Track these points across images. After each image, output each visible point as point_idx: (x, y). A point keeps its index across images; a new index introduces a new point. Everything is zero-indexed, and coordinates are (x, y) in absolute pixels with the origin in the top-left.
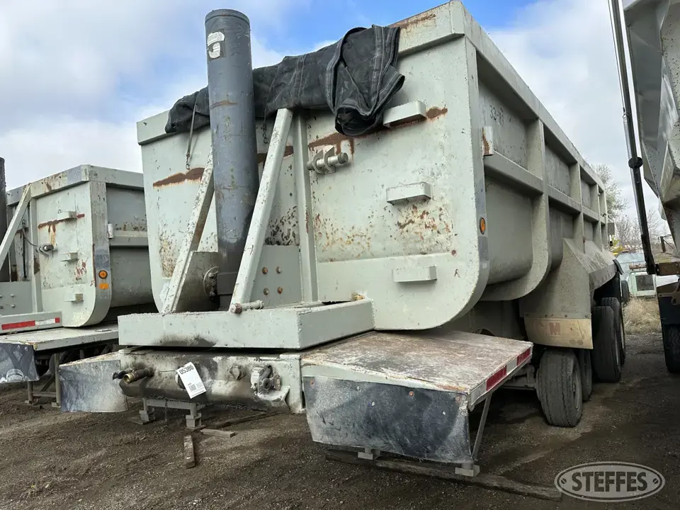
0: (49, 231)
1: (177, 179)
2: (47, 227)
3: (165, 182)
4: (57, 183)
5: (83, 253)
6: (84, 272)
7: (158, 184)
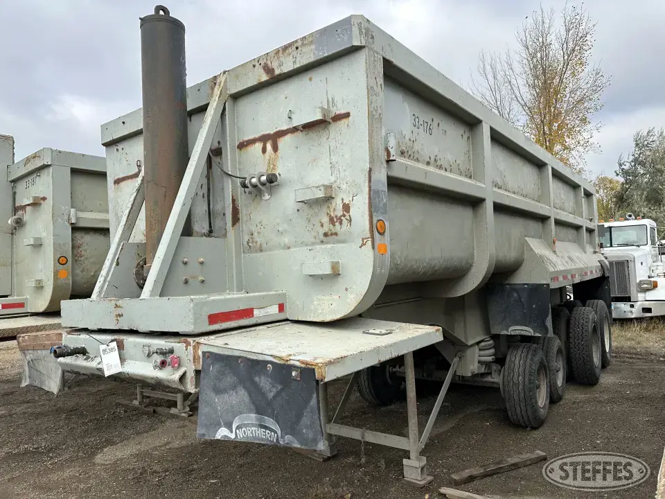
0: (264, 150)
2: (259, 146)
4: (289, 61)
5: (344, 187)
6: (345, 222)
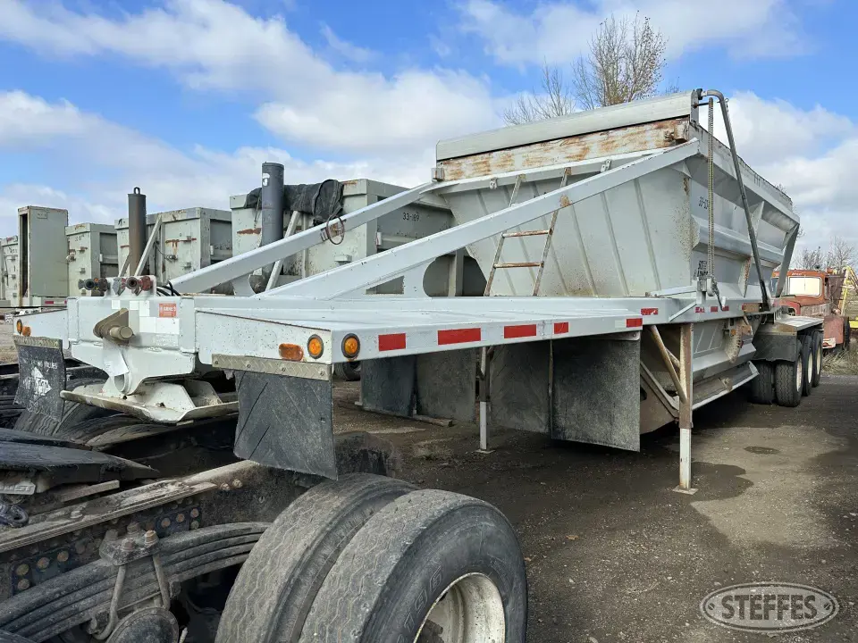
0: (173, 246)
1: (250, 232)
2: (172, 243)
3: (244, 232)
4: (180, 216)
7: (240, 232)
